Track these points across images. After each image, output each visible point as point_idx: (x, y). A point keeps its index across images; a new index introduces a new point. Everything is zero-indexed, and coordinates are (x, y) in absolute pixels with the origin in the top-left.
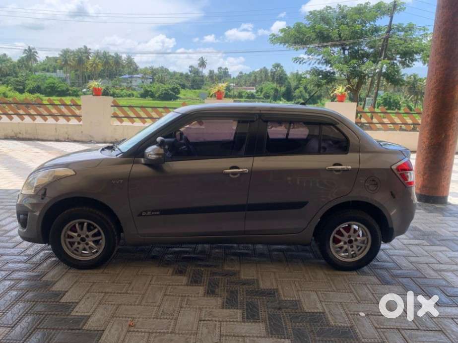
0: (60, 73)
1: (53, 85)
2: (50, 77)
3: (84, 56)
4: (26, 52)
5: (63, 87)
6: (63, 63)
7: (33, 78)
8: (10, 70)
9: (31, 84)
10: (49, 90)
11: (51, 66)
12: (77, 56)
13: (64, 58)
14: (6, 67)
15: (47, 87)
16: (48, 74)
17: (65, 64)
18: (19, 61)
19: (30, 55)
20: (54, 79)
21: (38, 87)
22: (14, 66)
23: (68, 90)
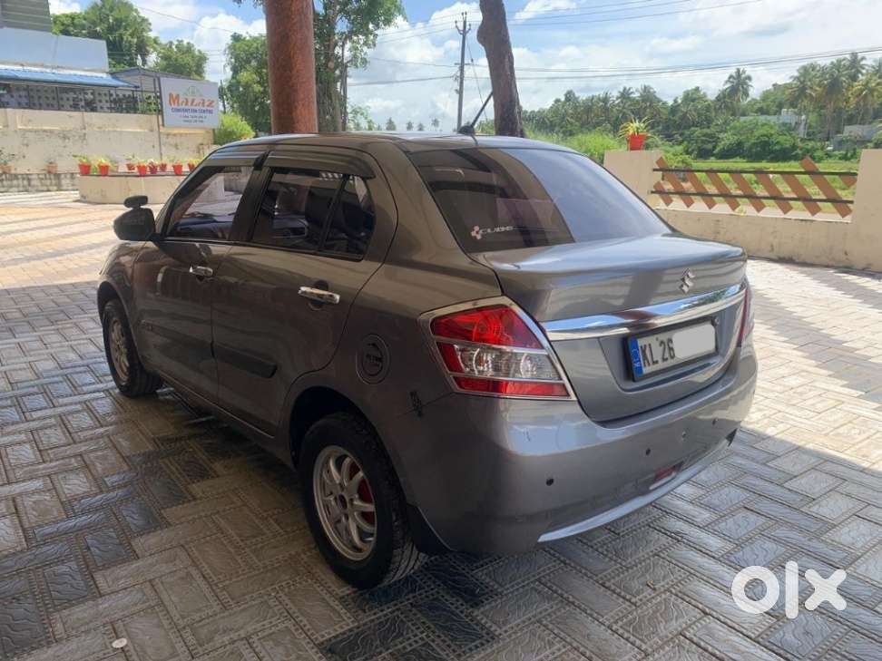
0: (787, 115)
1: (767, 139)
2: (763, 125)
3: (844, 76)
4: (731, 80)
5: (786, 141)
6: (797, 93)
7: (735, 128)
8: (699, 115)
9: (727, 139)
10: (759, 149)
11: (775, 101)
12: (827, 76)
13: (801, 83)
14: (695, 110)
15: (754, 144)
16: (762, 119)
17: (799, 95)
18: (718, 99)
19: (739, 84)
20: (772, 128)
21: (740, 144)
22: (708, 108)
23: (794, 147)
